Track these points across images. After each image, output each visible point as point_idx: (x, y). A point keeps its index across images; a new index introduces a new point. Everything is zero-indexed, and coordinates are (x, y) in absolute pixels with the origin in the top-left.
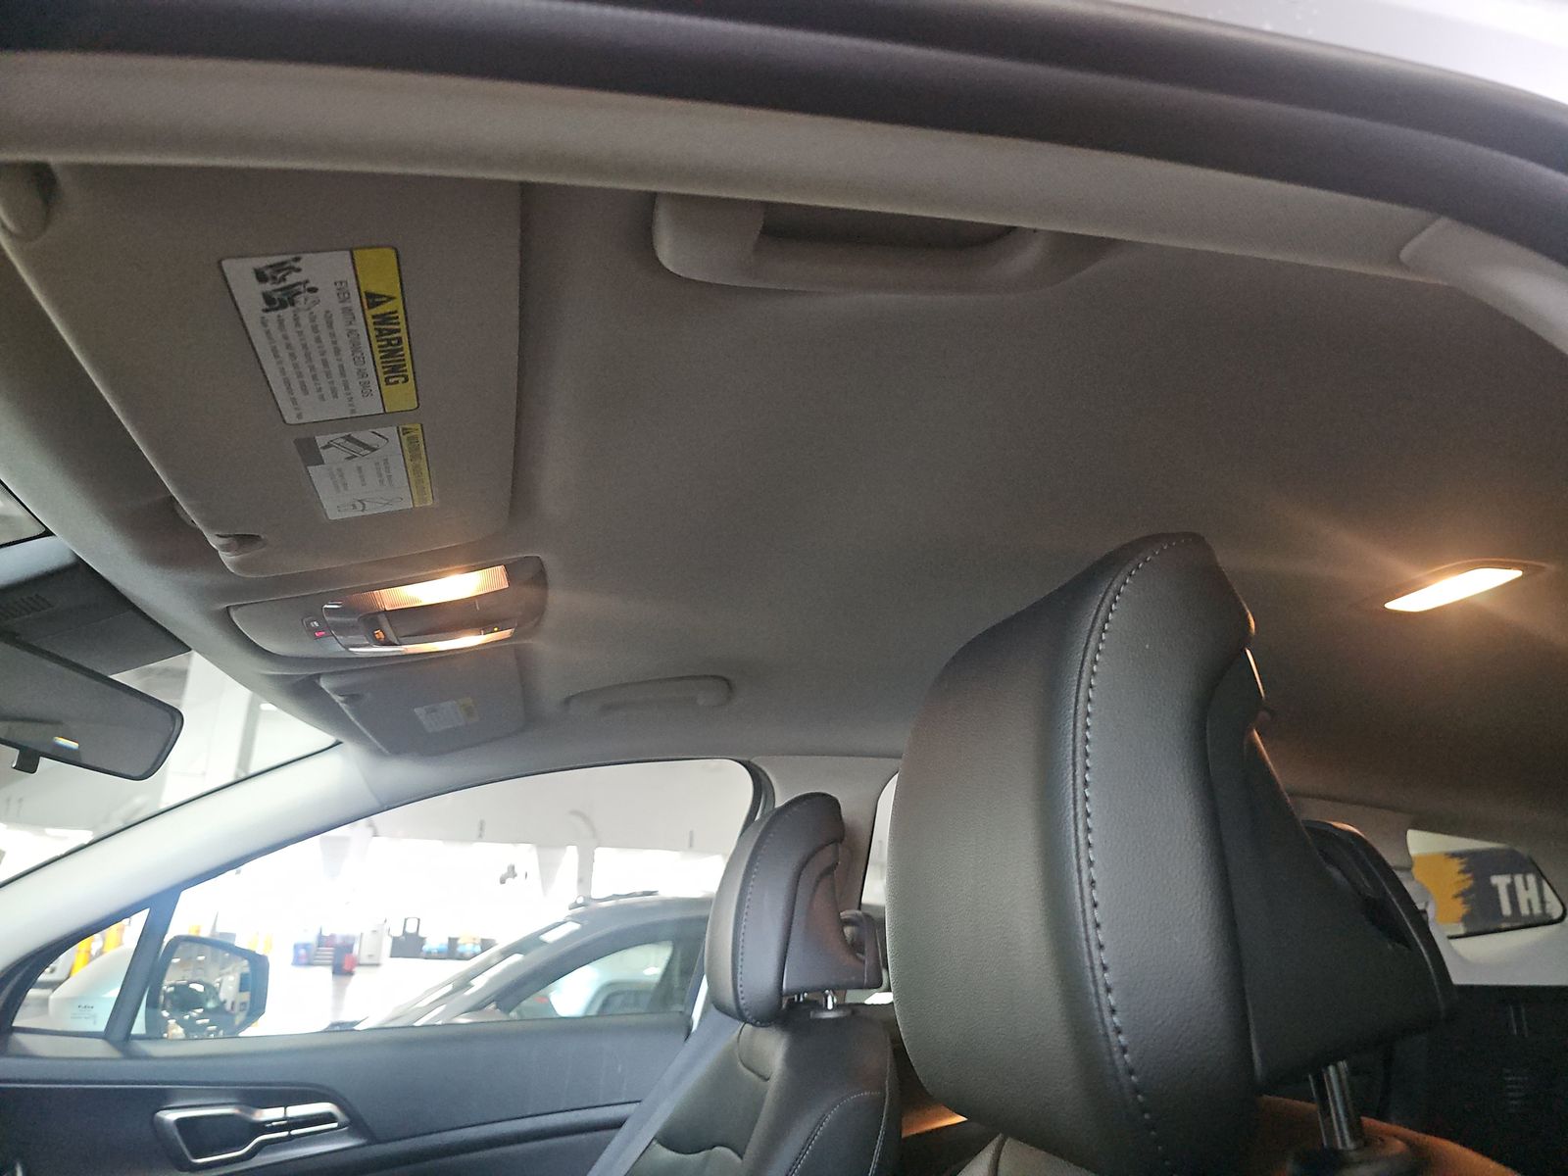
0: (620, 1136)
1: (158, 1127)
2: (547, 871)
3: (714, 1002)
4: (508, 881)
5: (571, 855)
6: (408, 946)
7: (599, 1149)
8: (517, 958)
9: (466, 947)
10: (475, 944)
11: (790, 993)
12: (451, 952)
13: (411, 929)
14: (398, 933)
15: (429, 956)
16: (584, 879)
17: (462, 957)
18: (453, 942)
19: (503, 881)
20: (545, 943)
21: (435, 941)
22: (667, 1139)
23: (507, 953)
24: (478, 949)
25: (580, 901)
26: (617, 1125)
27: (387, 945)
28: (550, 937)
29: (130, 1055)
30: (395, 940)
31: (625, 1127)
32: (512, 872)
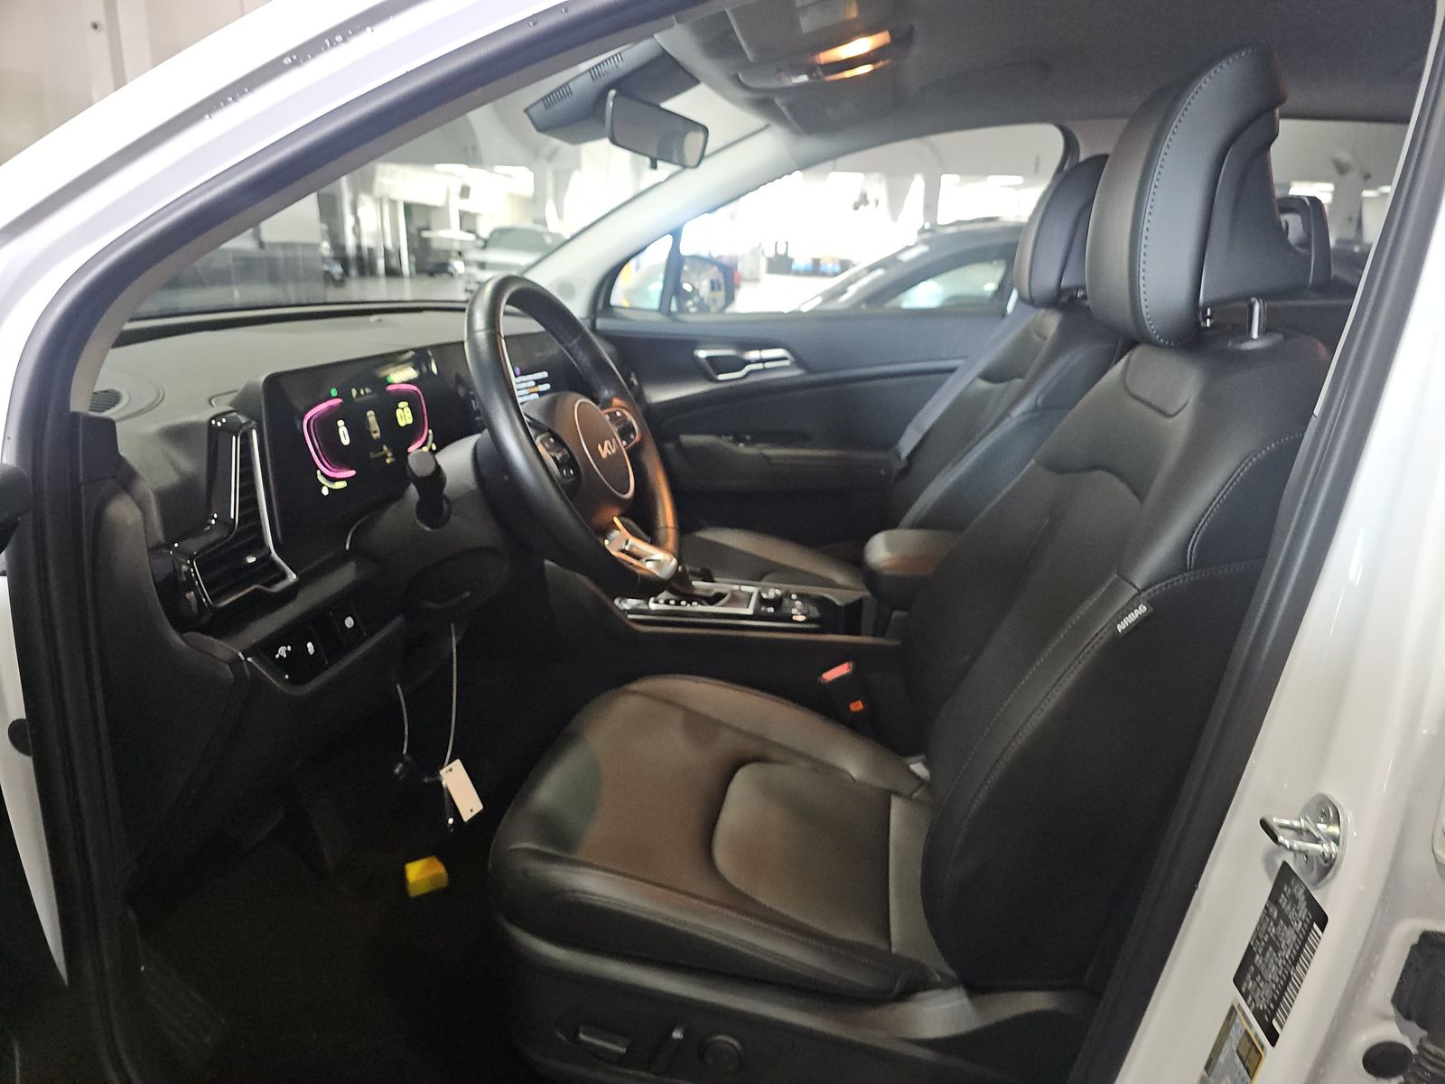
0: (952, 377)
1: (697, 359)
2: (896, 200)
3: (1021, 298)
4: (862, 207)
5: (918, 184)
6: (781, 265)
7: (941, 383)
8: (880, 272)
9: (829, 266)
10: (834, 263)
11: (1068, 289)
12: (815, 270)
13: (781, 251)
14: (771, 254)
15: (797, 273)
16: (930, 207)
17: (824, 274)
18: (816, 262)
19: (856, 208)
20: (900, 262)
21: (801, 262)
22: (986, 376)
23: (871, 269)
24: (837, 268)
25: (927, 226)
26: (951, 370)
27: (763, 264)
28: (906, 257)
29: (676, 321)
30: (770, 260)
31: (956, 373)
32: (864, 200)
